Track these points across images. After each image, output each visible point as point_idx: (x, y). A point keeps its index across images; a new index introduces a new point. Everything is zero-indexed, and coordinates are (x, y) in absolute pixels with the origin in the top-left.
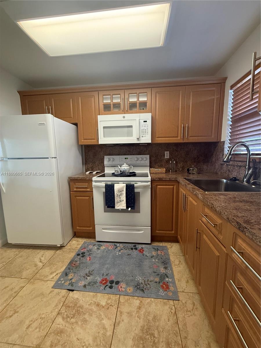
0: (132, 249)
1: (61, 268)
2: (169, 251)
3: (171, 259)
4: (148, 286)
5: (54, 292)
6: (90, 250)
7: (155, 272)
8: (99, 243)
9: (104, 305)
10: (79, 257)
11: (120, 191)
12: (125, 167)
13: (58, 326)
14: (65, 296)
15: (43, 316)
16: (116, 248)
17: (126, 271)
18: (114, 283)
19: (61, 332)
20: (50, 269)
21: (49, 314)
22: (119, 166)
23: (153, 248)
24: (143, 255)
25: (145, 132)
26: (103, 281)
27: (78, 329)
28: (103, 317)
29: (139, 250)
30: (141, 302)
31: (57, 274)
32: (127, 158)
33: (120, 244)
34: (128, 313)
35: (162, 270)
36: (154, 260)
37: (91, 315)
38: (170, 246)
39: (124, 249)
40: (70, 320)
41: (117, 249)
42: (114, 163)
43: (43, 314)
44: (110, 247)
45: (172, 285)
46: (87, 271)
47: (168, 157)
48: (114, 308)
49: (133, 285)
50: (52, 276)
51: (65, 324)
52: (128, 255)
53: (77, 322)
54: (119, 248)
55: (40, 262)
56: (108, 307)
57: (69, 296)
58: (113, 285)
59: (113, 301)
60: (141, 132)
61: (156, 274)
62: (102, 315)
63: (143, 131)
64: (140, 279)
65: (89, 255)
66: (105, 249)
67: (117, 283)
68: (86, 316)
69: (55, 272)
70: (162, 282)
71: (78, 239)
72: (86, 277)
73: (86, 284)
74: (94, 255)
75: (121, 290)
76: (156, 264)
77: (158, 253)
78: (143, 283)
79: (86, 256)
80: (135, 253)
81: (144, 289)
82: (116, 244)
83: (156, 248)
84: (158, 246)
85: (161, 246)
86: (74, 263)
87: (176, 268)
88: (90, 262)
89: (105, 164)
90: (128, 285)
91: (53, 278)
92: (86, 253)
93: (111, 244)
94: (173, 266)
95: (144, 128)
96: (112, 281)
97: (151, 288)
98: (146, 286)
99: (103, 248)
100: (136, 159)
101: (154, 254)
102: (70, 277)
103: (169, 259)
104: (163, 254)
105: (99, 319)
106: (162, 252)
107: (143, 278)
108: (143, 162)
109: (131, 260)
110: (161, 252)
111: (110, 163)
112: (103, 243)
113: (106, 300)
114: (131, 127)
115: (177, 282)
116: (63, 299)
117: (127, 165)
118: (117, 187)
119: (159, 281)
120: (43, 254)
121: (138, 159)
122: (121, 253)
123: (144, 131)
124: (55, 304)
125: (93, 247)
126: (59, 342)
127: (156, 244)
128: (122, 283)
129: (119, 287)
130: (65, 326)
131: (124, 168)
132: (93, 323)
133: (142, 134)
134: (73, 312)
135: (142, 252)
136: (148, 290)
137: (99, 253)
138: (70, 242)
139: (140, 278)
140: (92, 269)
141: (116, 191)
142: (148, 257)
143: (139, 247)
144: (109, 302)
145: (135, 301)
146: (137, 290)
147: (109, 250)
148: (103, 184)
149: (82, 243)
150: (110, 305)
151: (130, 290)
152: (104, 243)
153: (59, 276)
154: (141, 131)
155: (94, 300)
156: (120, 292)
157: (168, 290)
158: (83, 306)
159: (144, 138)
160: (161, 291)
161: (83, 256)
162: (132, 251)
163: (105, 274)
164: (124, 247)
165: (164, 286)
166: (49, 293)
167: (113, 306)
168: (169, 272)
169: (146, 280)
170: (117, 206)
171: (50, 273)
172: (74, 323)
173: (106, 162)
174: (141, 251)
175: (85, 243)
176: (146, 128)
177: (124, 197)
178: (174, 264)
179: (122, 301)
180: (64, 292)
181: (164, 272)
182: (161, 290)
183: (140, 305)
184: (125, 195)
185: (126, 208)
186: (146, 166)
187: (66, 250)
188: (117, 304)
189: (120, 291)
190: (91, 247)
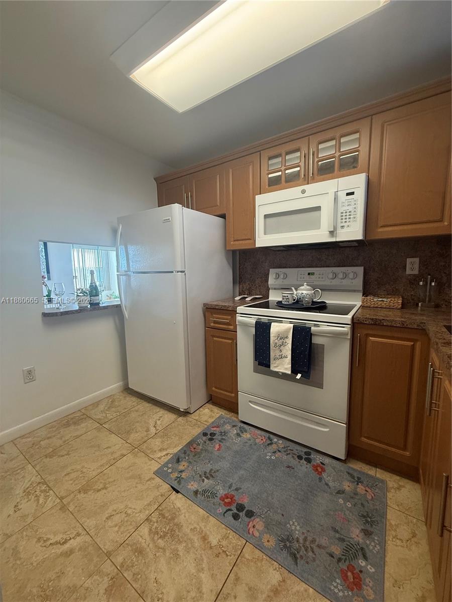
0: (300, 457)
1: (175, 447)
2: (389, 495)
3: (389, 517)
4: (310, 554)
5: (153, 482)
6: (224, 432)
7: (337, 531)
8: (242, 425)
9: (212, 545)
10: (204, 438)
11: (282, 337)
12: (304, 292)
13: (140, 539)
14: (164, 495)
15: (129, 511)
16: (268, 444)
17: (273, 499)
18: (244, 512)
19: (139, 551)
20: (163, 442)
21: (136, 513)
22: (293, 288)
23: (349, 473)
24: (320, 479)
25: (348, 216)
26: (227, 498)
27: (162, 563)
28: (204, 566)
29: (314, 466)
30: (284, 581)
31: (167, 454)
32: (313, 274)
33: (280, 439)
34: (250, 589)
35: (356, 534)
36: (341, 501)
37: (187, 550)
38: (396, 486)
39: (285, 452)
40: (158, 539)
41: (270, 447)
42: (286, 282)
43: (130, 508)
44: (260, 438)
45: (371, 585)
46: (208, 467)
47: (416, 272)
48: (228, 561)
49: (279, 534)
50: (159, 454)
51: (150, 542)
52: (288, 467)
53: (164, 550)
54: (274, 447)
55: (154, 426)
56: (219, 553)
57: (169, 499)
58: (241, 514)
59: (230, 547)
60: (339, 218)
61: (337, 535)
62: (205, 561)
63: (344, 214)
64: (296, 529)
65: (220, 441)
66: (250, 440)
67: (250, 514)
68: (181, 548)
69: (166, 449)
70: (347, 563)
71: (214, 407)
72: (204, 478)
73: (200, 490)
74: (228, 444)
75: (251, 532)
76: (345, 514)
77: (358, 490)
78: (301, 541)
79: (215, 442)
80: (303, 468)
81: (298, 556)
82: (271, 436)
83: (355, 475)
84: (364, 473)
85: (372, 477)
86: (195, 446)
87: (396, 546)
88: (217, 453)
89: (269, 283)
90: (268, 529)
91: (160, 458)
92: (217, 435)
93: (263, 433)
94: (389, 538)
95: (346, 208)
96: (241, 504)
97: (314, 560)
98: (306, 550)
99: (246, 436)
100: (331, 276)
101: (347, 488)
102: (181, 468)
103: (384, 515)
104: (370, 498)
105: (197, 565)
106: (369, 490)
107: (305, 531)
108: (346, 282)
109: (292, 481)
110: (366, 490)
111: (279, 282)
112: (250, 427)
113: (219, 537)
114: (318, 209)
115: (388, 584)
116: (161, 499)
117: (308, 287)
118: (275, 328)
119: (341, 556)
120: (161, 417)
121: (335, 276)
122: (276, 458)
123: (346, 216)
124: (149, 502)
125: (231, 429)
126: (133, 566)
127: (358, 466)
128: (258, 520)
129: (251, 525)
130: (148, 546)
131: (300, 292)
132: (186, 566)
133: (342, 222)
134: (165, 528)
135: (320, 474)
136: (307, 563)
137: (236, 443)
138: (201, 409)
139: (298, 528)
140: (216, 467)
141: (273, 336)
142: (330, 488)
143: (315, 459)
144: (224, 543)
145: (271, 570)
146: (282, 550)
147: (256, 444)
148: (252, 321)
149: (218, 415)
150: (223, 551)
151: (270, 541)
152: (253, 429)
153: (168, 459)
154: (339, 215)
155: (202, 525)
156: (249, 536)
157: (355, 590)
158: (182, 526)
159: (345, 230)
160: (338, 583)
161: (211, 440)
162: (297, 462)
163: (234, 487)
164: (285, 448)
165: (349, 574)
166: (148, 481)
167: (227, 555)
168: (373, 547)
169: (310, 538)
170: (275, 365)
171: (160, 448)
172: (161, 548)
173: (271, 281)
174: (317, 469)
175: (221, 417)
176: (350, 208)
177: (287, 350)
178: (394, 533)
179: (247, 556)
180: (166, 487)
181: (361, 541)
182: (338, 581)
183: (279, 585)
184: (290, 346)
185: (292, 372)
186: (355, 291)
187: (191, 420)
188: (236, 557)
189: (249, 533)
190: (227, 427)
